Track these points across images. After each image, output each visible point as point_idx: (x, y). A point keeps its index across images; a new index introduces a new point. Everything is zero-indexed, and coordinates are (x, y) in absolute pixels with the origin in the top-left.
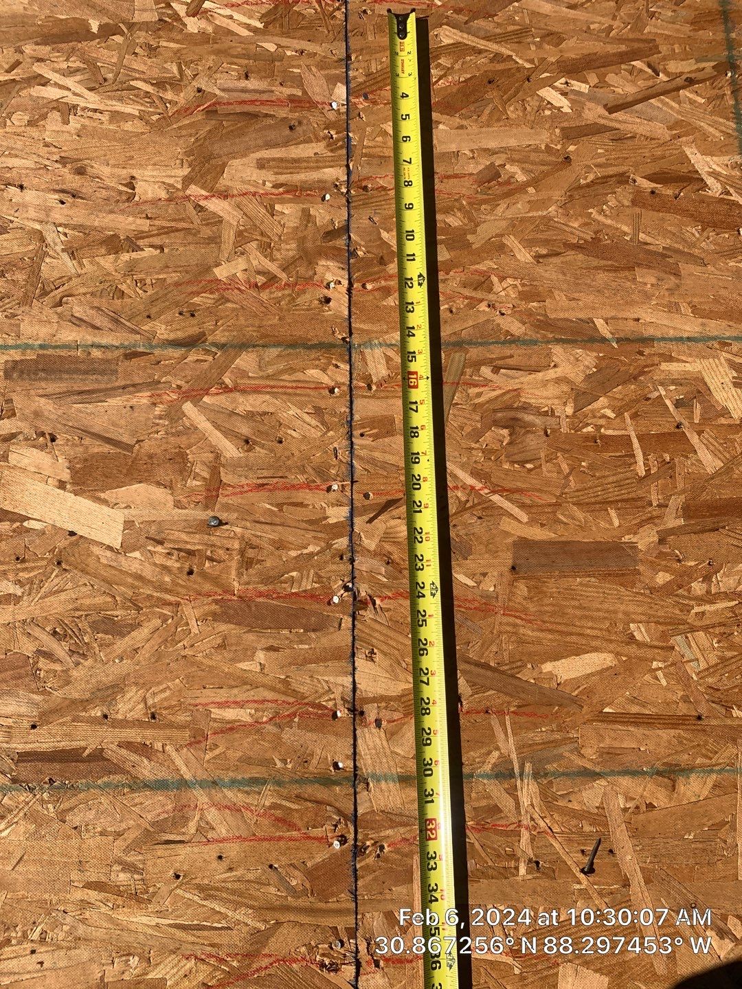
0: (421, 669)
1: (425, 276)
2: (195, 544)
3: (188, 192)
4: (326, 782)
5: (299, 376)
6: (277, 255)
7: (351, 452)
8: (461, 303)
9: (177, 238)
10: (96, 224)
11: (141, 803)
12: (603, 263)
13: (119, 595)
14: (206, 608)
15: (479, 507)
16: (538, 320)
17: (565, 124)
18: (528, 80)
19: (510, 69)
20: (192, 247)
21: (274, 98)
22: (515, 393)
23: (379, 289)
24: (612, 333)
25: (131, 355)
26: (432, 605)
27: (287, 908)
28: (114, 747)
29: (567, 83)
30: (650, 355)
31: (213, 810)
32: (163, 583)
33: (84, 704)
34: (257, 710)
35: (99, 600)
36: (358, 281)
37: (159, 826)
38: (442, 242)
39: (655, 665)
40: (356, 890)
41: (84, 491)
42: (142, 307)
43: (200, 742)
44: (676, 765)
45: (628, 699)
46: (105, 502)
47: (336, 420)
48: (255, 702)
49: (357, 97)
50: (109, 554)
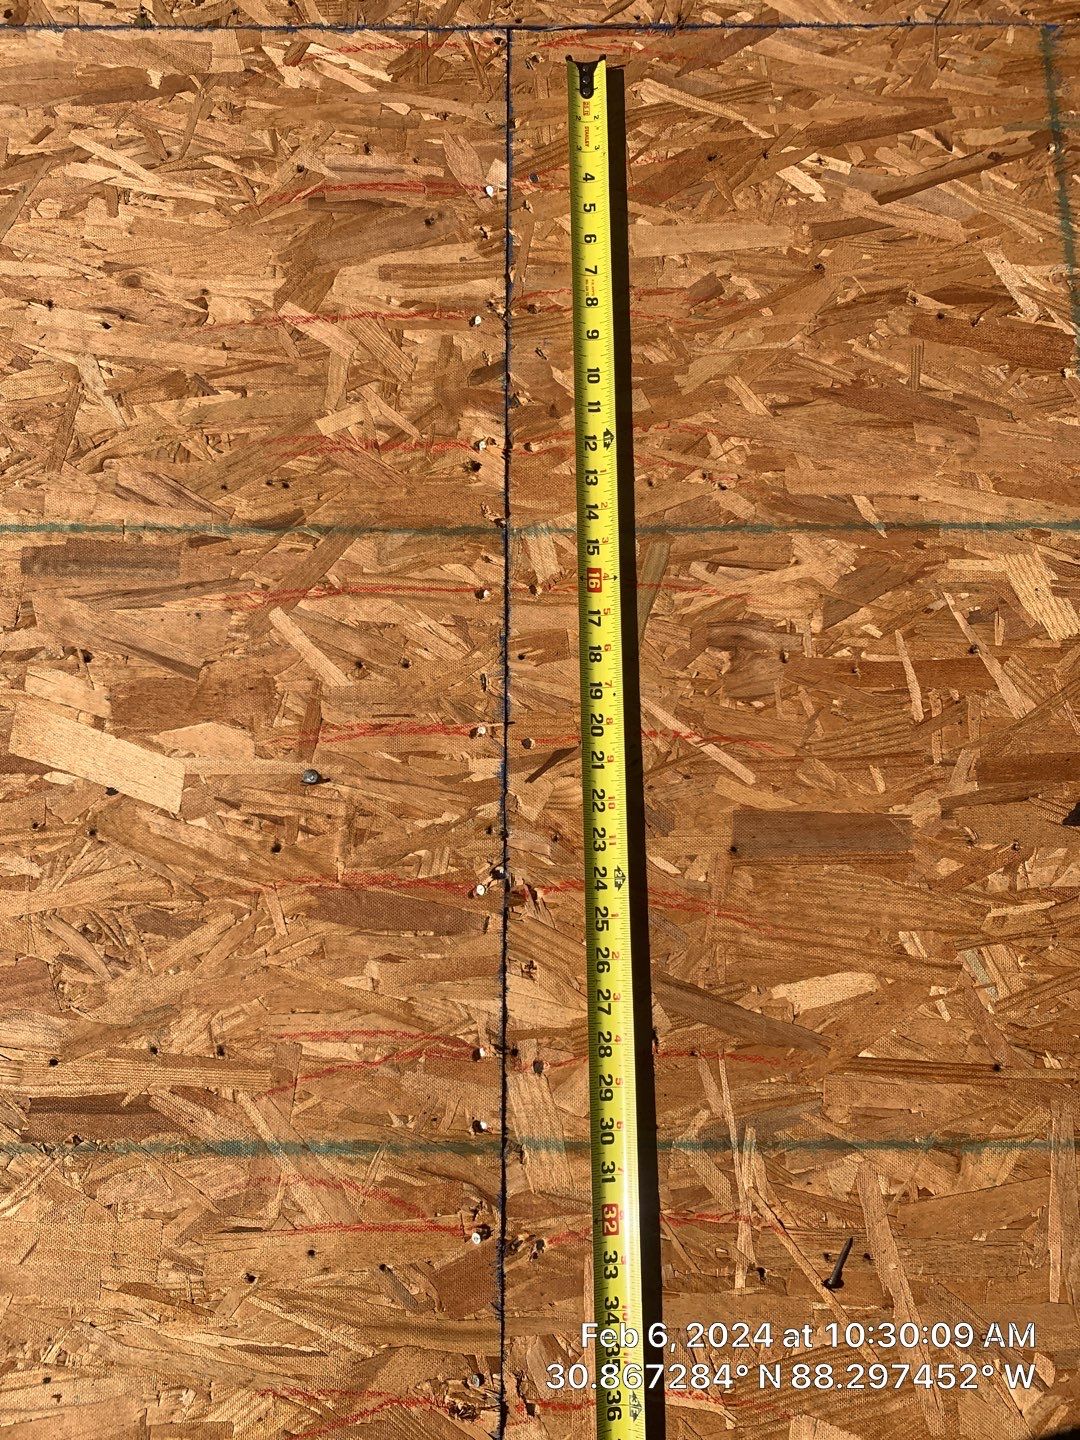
0: (600, 992)
1: (614, 432)
2: (284, 808)
3: (282, 312)
4: (463, 1148)
5: (434, 573)
6: (407, 402)
7: (506, 682)
8: (665, 472)
9: (263, 378)
10: (153, 356)
11: (202, 1174)
12: (868, 416)
13: (175, 880)
14: (298, 898)
15: (686, 762)
16: (774, 497)
17: (817, 219)
18: (765, 156)
19: (739, 140)
20: (286, 390)
21: (405, 181)
22: (740, 600)
23: (548, 451)
24: (879, 517)
25: (199, 541)
26: (616, 900)
27: (404, 1328)
28: (165, 1094)
29: (819, 160)
30: (934, 548)
31: (302, 1185)
32: (237, 862)
33: (125, 1031)
34: (366, 1045)
35: (149, 885)
36: (519, 439)
37: (227, 1206)
38: (640, 385)
39: (934, 991)
40: (503, 1304)
41: (129, 733)
42: (214, 474)
43: (284, 1089)
44: (963, 1135)
45: (894, 1039)
46: (158, 748)
47: (485, 635)
48: (365, 1033)
49: (522, 179)
50: (162, 820)
